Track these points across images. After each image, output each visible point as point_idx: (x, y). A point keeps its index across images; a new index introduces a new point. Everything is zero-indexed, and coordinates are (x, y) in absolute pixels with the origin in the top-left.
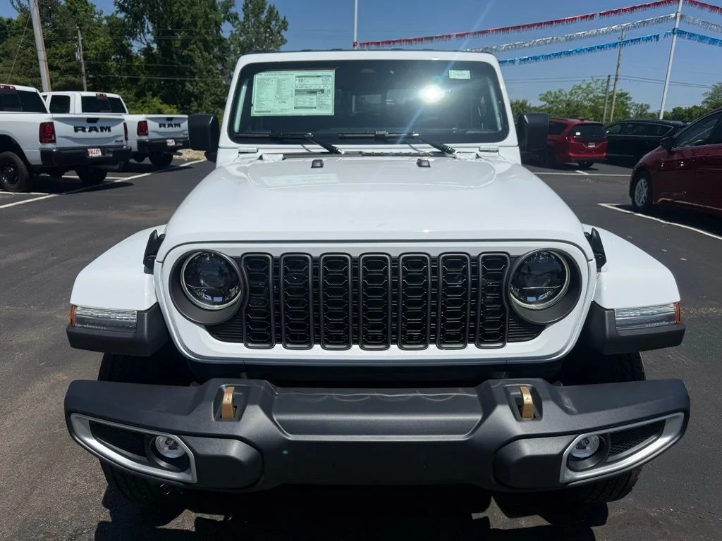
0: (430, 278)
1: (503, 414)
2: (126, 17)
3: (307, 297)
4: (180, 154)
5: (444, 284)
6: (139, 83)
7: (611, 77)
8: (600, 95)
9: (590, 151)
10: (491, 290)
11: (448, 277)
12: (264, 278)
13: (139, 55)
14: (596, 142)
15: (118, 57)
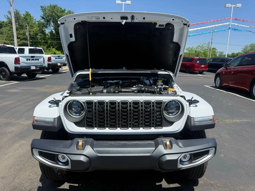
0: (140, 108)
1: (161, 147)
2: (44, 21)
3: (104, 113)
4: (62, 68)
5: (145, 110)
6: (48, 43)
7: (210, 43)
8: (206, 48)
9: (202, 68)
10: (158, 111)
11: (146, 108)
12: (92, 108)
13: (48, 34)
14: (204, 65)
15: (41, 34)
